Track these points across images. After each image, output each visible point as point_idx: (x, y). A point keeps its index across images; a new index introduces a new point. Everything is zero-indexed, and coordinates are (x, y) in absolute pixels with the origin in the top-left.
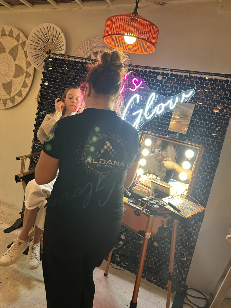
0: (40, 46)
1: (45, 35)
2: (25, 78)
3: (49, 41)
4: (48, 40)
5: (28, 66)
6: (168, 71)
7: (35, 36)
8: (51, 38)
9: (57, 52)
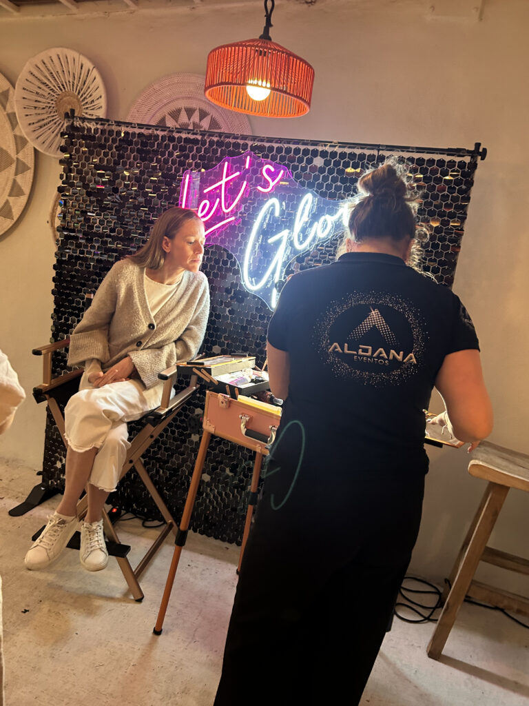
0: (44, 100)
1: (55, 76)
2: (16, 174)
3: (64, 88)
4: (63, 85)
5: (20, 147)
6: (335, 146)
7: (31, 78)
8: (69, 82)
9: (86, 113)
